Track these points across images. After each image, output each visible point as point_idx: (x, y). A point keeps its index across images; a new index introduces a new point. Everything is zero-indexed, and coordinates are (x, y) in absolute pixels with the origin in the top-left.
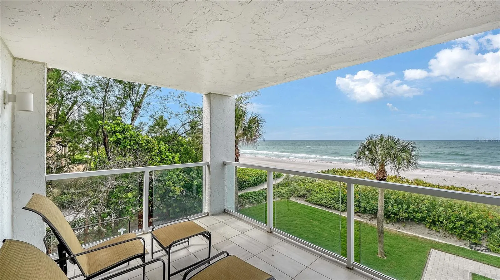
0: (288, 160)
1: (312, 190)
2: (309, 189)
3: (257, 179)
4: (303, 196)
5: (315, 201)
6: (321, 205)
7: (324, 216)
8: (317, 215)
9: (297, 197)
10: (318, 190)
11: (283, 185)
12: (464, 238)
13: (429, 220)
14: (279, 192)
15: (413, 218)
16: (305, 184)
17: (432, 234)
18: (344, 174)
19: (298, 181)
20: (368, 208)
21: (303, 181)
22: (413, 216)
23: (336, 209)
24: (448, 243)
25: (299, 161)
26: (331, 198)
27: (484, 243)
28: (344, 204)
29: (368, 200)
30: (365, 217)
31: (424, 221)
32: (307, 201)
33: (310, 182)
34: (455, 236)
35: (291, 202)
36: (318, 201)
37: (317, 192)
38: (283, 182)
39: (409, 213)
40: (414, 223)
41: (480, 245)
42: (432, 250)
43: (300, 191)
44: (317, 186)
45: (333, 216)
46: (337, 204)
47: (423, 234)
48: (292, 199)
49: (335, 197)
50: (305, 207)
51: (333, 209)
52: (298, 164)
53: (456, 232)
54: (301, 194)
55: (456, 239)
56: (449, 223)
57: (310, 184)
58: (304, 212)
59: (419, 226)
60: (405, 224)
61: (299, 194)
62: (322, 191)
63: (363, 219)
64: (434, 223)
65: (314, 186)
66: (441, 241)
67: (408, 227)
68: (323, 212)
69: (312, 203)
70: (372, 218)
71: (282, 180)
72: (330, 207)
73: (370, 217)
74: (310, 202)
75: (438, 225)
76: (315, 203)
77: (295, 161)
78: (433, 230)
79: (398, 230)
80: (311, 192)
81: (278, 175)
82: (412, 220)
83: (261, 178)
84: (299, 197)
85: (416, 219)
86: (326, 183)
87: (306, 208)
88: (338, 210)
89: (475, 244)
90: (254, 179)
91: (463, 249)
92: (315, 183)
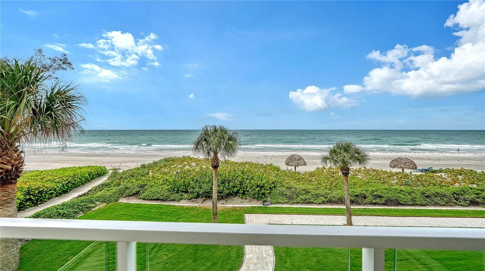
0: (113, 153)
1: (146, 185)
2: (143, 184)
3: (67, 184)
4: (136, 194)
5: (150, 197)
6: (157, 200)
7: (161, 211)
8: (154, 212)
9: (128, 196)
10: (153, 184)
11: (109, 185)
12: (259, 199)
13: (241, 192)
14: (103, 196)
15: (232, 193)
16: (137, 179)
17: (243, 202)
18: (175, 162)
19: (129, 177)
20: (201, 193)
21: (135, 176)
22: (232, 191)
23: (172, 200)
24: (252, 206)
25: (126, 153)
26: (167, 189)
27: (269, 199)
28: (180, 193)
29: (200, 185)
30: (198, 201)
31: (238, 193)
32: (141, 199)
33: (143, 176)
34: (255, 199)
35: (121, 205)
36: (153, 196)
37: (152, 186)
38: (108, 181)
39: (229, 189)
40: (232, 196)
41: (267, 201)
42: (245, 215)
43: (131, 188)
44: (151, 179)
45: (170, 209)
46: (172, 194)
47: (237, 203)
48: (123, 201)
49: (171, 188)
50: (138, 206)
51: (170, 201)
52: (126, 156)
53: (256, 196)
54: (134, 191)
55: (255, 201)
56: (252, 191)
57: (143, 178)
58: (139, 213)
59: (235, 198)
60: (227, 199)
61: (131, 192)
62: (157, 183)
63: (197, 204)
64: (244, 193)
65: (148, 180)
66: (249, 206)
67: (229, 201)
68: (160, 207)
69: (147, 199)
70: (204, 200)
71: (106, 179)
72: (166, 199)
73: (202, 200)
74: (144, 199)
75: (246, 194)
76: (150, 198)
77: (121, 153)
78: (244, 198)
79: (223, 206)
80: (146, 187)
81: (101, 173)
82: (231, 194)
83: (74, 182)
84: (131, 196)
85: (233, 193)
86: (159, 174)
87: (140, 208)
88: (173, 200)
89: (265, 201)
90: (63, 185)
91: (261, 207)
92: (148, 176)
